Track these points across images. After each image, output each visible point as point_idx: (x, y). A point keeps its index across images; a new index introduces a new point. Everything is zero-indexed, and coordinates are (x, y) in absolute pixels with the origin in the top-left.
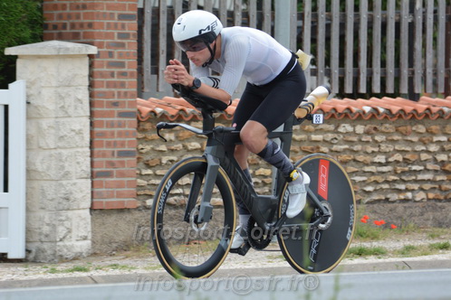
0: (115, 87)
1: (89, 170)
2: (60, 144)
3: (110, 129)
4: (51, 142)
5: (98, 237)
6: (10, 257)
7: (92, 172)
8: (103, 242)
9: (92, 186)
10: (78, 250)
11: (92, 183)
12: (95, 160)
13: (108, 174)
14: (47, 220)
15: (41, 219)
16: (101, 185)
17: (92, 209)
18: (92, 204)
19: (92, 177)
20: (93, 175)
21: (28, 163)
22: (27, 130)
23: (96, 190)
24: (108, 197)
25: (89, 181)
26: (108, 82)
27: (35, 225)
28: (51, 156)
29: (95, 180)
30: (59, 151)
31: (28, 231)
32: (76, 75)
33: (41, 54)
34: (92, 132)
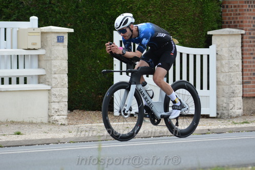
0: (252, 47)
1: (241, 81)
2: (230, 71)
3: (249, 64)
4: (226, 69)
5: (245, 108)
6: (210, 116)
7: (243, 82)
8: (247, 110)
9: (243, 87)
10: (238, 113)
11: (243, 86)
12: (244, 77)
13: (249, 83)
14: (225, 101)
15: (223, 101)
16: (246, 87)
17: (243, 97)
18: (243, 95)
19: (243, 84)
20: (243, 83)
21: (217, 78)
22: (217, 65)
23: (244, 89)
24: (249, 92)
25: (242, 85)
26: (249, 45)
27: (220, 103)
28: (226, 75)
29: (244, 85)
30: (230, 73)
31: (218, 106)
32: (236, 42)
33: (222, 34)
34: (242, 66)
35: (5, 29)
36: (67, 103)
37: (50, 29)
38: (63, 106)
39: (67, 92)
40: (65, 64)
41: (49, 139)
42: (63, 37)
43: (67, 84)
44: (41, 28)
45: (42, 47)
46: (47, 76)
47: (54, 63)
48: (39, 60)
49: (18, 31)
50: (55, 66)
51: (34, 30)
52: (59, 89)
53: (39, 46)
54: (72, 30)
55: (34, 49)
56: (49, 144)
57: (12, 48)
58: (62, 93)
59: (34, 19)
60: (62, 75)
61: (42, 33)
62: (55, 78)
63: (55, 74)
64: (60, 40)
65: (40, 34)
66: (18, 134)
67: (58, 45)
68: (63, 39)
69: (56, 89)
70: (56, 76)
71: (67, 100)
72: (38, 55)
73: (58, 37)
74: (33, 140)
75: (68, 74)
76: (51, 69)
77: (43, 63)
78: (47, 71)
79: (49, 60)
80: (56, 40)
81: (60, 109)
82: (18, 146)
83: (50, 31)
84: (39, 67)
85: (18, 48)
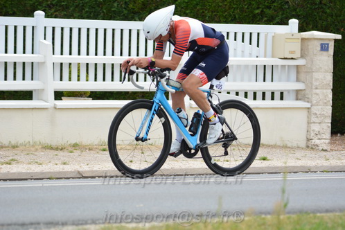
35: (258, 34)
36: (330, 125)
37: (313, 35)
38: (325, 128)
39: (331, 112)
40: (329, 78)
41: (298, 167)
42: (328, 44)
43: (331, 102)
44: (302, 33)
45: (302, 56)
46: (307, 92)
47: (316, 75)
48: (298, 72)
49: (273, 37)
50: (317, 79)
51: (293, 35)
52: (320, 107)
53: (298, 55)
54: (339, 37)
55: (292, 59)
56: (296, 172)
57: (265, 57)
58: (325, 113)
59: (294, 23)
60: (325, 91)
61: (303, 40)
62: (317, 94)
63: (316, 88)
64: (324, 48)
65: (300, 40)
66: (264, 159)
67: (322, 54)
68: (328, 47)
69: (318, 107)
70: (317, 91)
71: (330, 121)
72: (297, 66)
73: (322, 45)
74: (278, 167)
75: (332, 90)
76: (311, 83)
77: (302, 76)
78: (306, 85)
79: (310, 72)
80: (319, 48)
81: (322, 131)
82: (259, 173)
83: (312, 37)
84: (298, 80)
85: (273, 57)
